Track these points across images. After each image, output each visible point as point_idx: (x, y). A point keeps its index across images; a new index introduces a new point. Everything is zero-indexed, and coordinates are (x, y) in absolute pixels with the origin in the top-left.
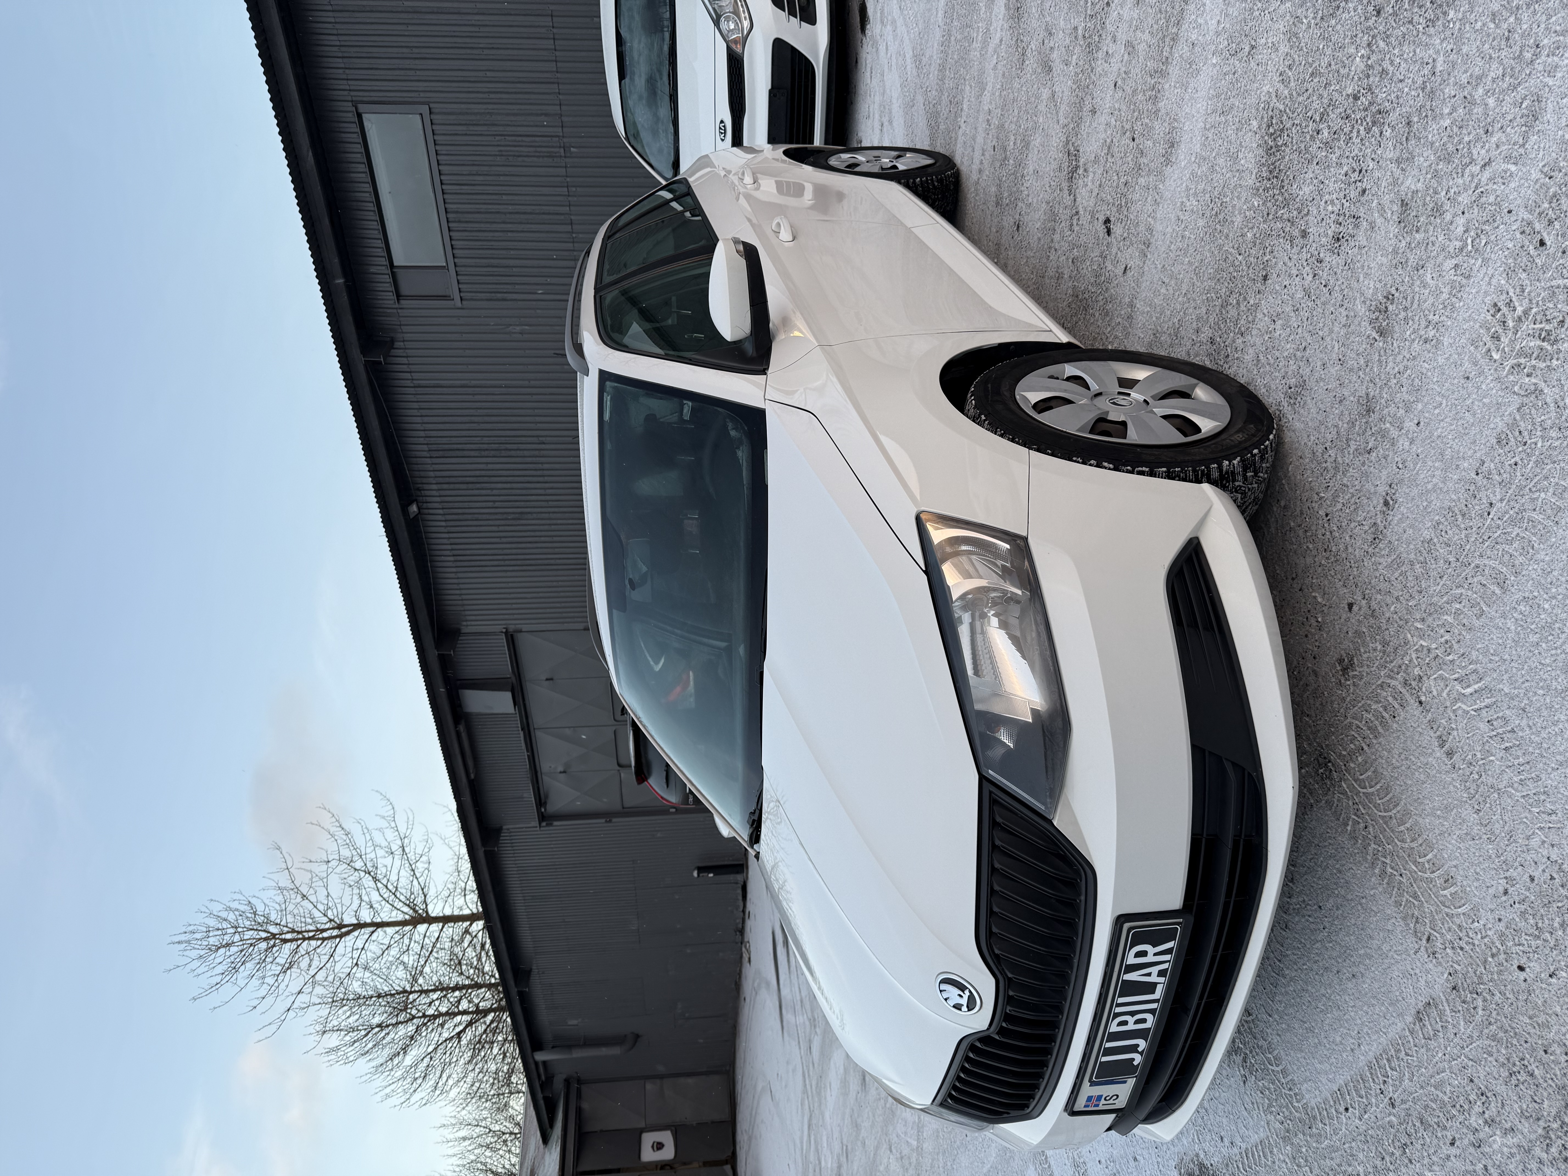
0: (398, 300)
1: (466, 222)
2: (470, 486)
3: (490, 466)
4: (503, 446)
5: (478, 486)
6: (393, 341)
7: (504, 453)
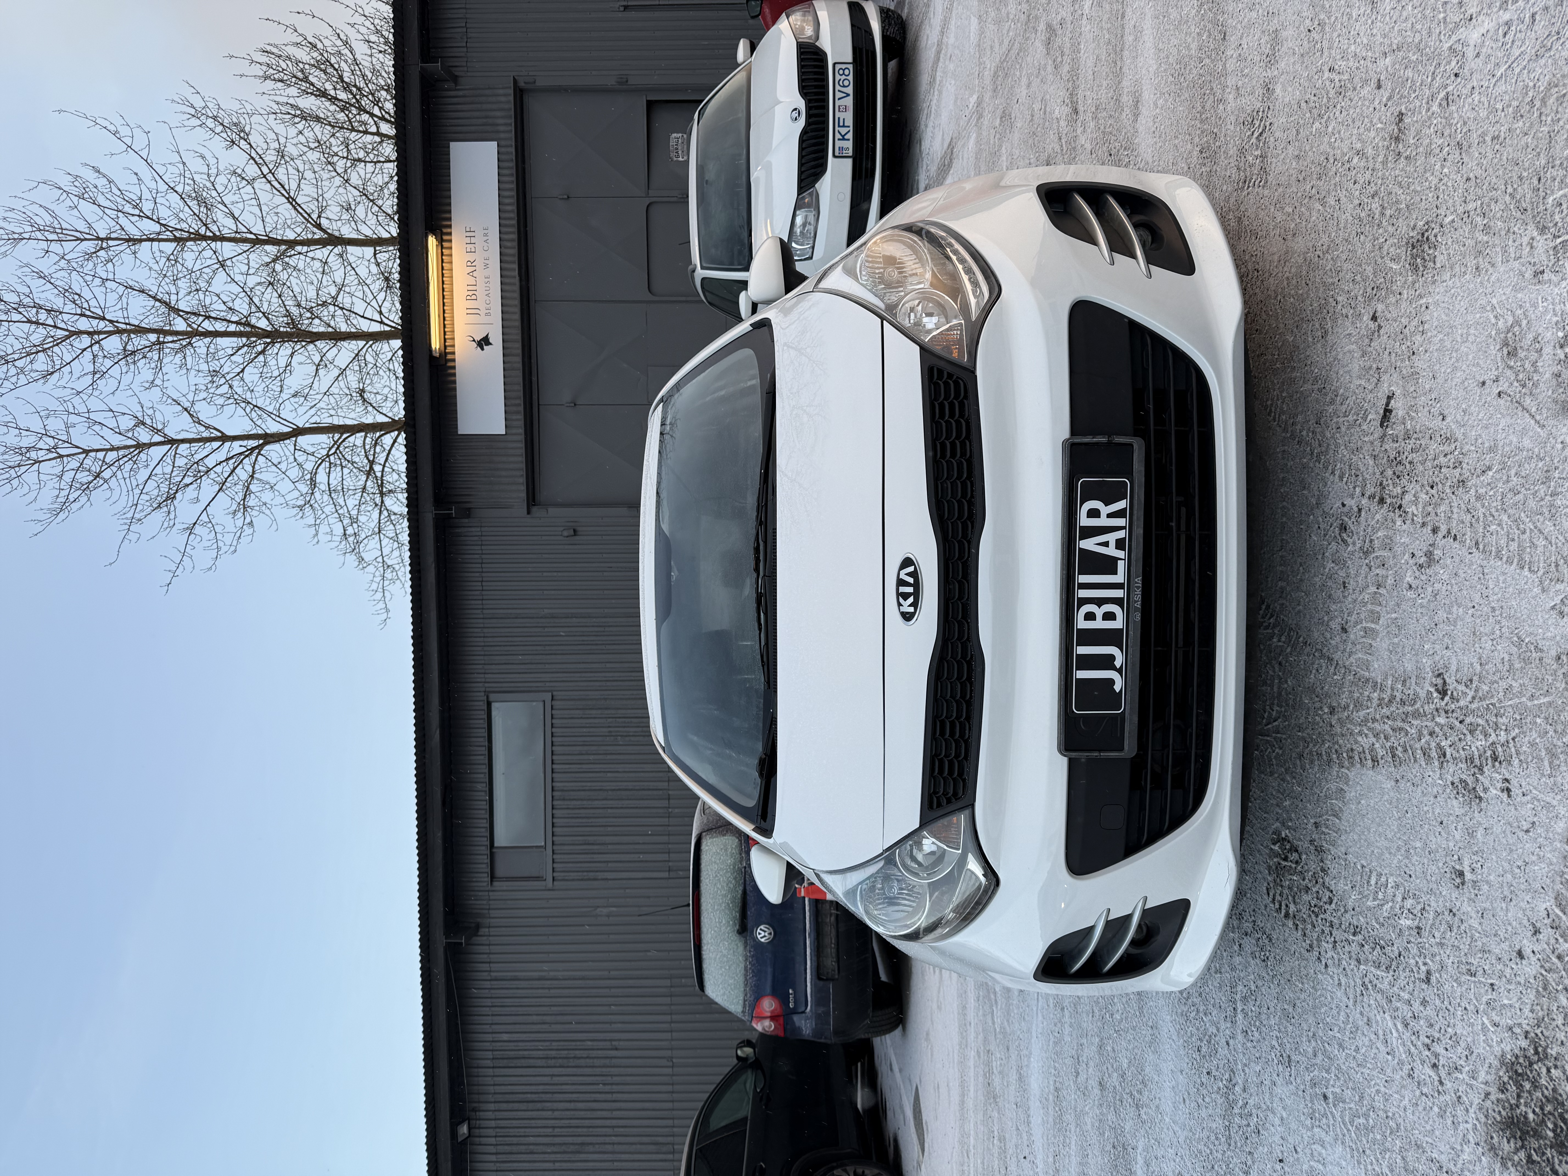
0: (492, 881)
1: (570, 800)
2: (531, 1106)
3: (556, 1080)
4: (572, 1053)
5: (539, 1105)
6: (478, 927)
7: (572, 1063)
